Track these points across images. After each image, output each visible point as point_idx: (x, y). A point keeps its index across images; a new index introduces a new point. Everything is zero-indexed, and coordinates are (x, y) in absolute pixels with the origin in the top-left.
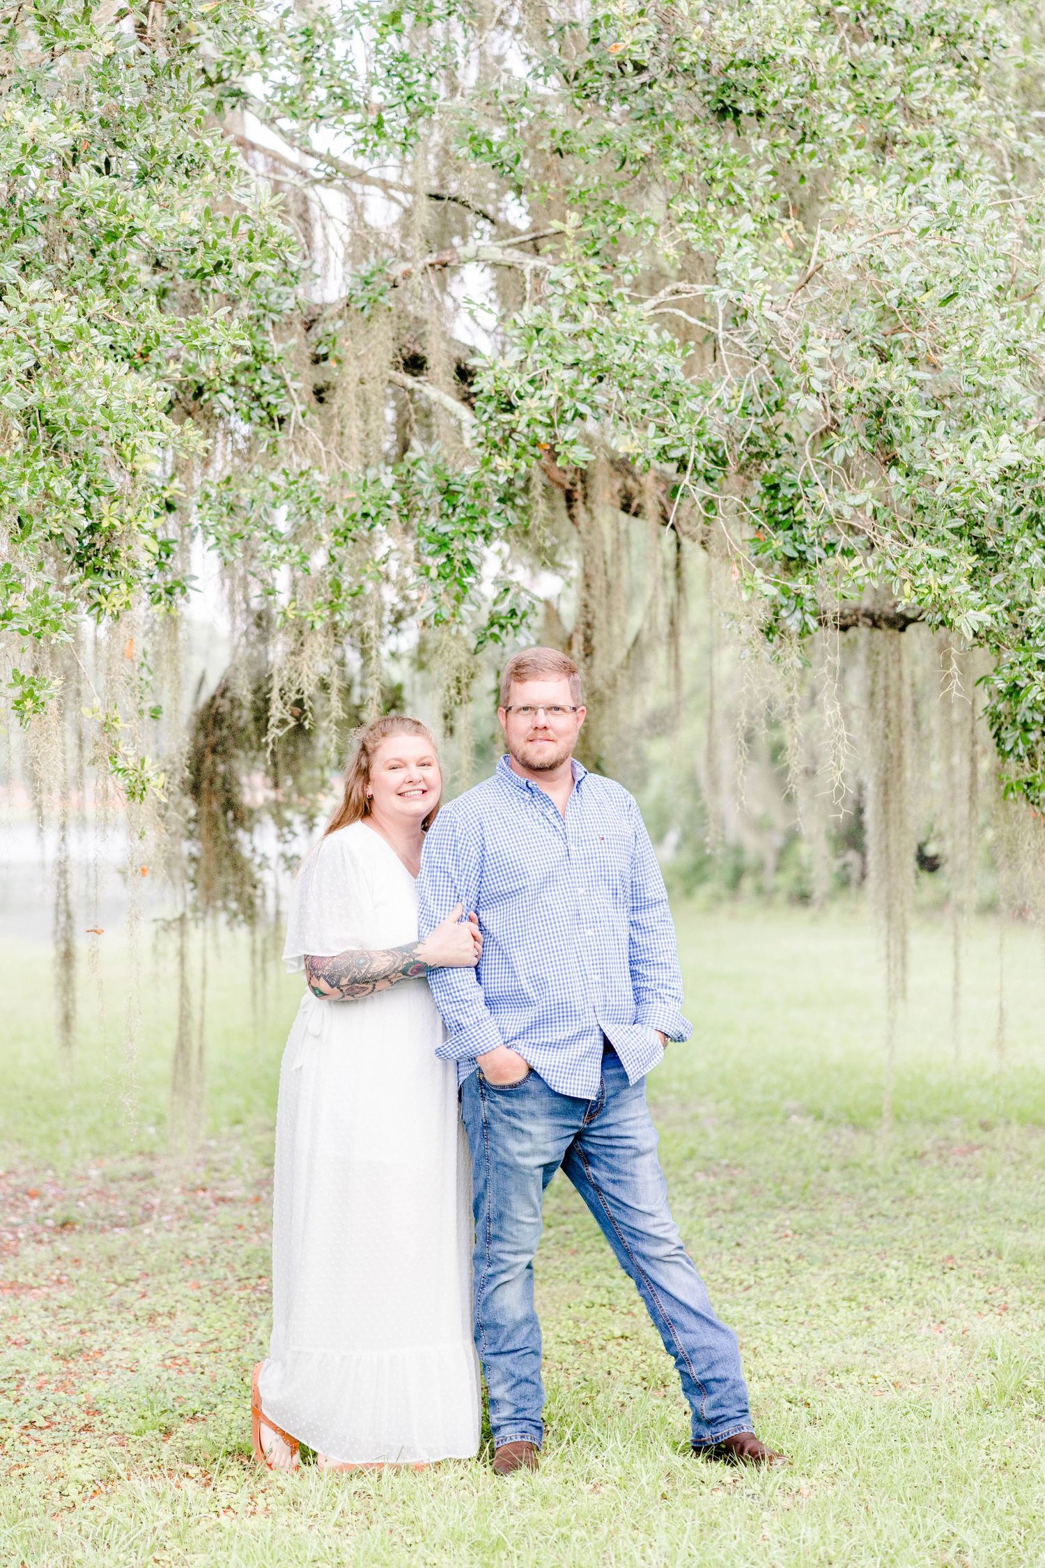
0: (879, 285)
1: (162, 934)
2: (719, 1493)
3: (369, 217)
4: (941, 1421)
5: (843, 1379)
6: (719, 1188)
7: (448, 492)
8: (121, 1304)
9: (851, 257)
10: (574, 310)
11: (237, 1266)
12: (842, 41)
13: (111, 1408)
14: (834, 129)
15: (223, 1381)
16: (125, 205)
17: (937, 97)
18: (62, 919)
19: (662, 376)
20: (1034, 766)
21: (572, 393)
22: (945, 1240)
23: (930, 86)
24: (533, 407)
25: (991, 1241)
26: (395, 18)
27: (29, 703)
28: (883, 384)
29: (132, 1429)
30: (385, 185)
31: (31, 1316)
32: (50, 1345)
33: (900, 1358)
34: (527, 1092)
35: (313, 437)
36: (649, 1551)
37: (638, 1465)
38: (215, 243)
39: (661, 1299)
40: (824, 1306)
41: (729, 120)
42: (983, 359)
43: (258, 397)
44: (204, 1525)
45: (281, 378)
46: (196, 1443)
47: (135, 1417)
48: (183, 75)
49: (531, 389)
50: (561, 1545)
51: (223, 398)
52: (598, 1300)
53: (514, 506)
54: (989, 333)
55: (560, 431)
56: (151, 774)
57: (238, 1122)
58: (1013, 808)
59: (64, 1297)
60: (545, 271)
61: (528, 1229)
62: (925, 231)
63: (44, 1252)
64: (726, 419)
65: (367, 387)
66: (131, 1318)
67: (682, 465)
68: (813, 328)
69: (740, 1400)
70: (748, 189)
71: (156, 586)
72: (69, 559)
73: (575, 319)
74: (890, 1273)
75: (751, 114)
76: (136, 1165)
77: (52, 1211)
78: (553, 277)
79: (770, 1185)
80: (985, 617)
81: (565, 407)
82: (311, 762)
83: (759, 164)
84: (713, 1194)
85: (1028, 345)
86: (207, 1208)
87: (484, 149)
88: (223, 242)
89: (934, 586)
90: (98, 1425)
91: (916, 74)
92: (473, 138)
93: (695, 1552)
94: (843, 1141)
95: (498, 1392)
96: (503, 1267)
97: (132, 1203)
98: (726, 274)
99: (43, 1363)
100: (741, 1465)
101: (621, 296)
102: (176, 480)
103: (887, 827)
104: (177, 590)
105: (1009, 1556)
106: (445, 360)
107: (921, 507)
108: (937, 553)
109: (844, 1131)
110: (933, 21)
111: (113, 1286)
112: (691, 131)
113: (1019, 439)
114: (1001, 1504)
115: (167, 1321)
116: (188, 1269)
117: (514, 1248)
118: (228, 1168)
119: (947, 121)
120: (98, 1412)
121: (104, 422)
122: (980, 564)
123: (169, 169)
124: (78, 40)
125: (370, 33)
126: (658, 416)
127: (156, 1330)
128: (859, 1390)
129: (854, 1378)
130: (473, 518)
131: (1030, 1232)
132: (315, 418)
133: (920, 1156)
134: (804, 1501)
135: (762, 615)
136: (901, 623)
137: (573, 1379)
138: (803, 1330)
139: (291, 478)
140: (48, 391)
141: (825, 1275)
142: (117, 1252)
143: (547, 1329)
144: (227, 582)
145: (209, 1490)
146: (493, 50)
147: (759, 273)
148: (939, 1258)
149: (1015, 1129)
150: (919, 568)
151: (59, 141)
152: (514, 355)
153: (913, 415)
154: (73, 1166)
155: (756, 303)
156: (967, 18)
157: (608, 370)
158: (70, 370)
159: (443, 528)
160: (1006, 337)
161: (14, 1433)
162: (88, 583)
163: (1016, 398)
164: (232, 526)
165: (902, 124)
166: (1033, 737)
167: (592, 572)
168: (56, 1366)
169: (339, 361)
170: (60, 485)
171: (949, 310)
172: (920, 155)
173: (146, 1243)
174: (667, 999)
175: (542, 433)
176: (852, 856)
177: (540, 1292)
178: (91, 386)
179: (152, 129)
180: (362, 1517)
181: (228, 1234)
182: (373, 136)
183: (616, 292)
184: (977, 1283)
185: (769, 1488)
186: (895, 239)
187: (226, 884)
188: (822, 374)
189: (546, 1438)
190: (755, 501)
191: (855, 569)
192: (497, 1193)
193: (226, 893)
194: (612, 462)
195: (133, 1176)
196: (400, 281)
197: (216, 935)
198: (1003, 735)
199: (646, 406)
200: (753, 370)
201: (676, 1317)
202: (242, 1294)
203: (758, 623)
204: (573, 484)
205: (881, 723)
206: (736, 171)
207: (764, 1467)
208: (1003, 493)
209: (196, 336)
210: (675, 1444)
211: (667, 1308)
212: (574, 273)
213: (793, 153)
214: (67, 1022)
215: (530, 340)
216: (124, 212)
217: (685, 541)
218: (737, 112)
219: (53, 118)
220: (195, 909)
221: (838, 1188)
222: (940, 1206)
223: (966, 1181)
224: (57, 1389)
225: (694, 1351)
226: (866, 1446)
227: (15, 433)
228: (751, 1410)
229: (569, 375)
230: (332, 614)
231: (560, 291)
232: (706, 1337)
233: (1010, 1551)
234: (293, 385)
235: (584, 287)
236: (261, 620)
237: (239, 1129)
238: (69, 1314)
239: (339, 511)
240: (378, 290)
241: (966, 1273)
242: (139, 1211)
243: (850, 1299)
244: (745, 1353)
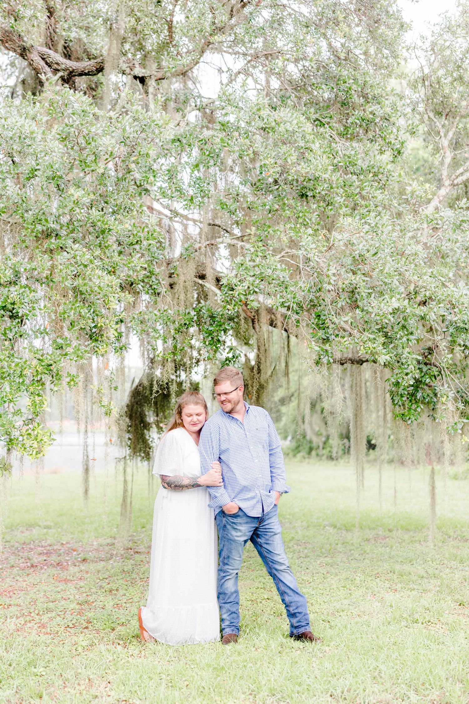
0: (352, 250)
1: (118, 463)
2: (298, 652)
3: (189, 231)
4: (374, 628)
5: (341, 614)
6: (301, 550)
7: (212, 317)
8: (101, 586)
9: (343, 241)
10: (254, 258)
11: (140, 574)
12: (341, 174)
13: (95, 621)
14: (338, 201)
15: (133, 612)
16: (107, 222)
17: (371, 192)
18: (85, 457)
19: (282, 279)
20: (404, 409)
21: (253, 285)
22: (376, 567)
23: (369, 188)
24: (240, 289)
25: (391, 568)
26: (197, 166)
27: (72, 383)
28: (354, 281)
29: (101, 628)
30: (194, 221)
31: (70, 590)
32: (76, 600)
33: (360, 607)
34: (239, 516)
35: (169, 299)
36: (274, 671)
37: (271, 642)
38: (136, 235)
39: (281, 584)
40: (335, 589)
41: (304, 198)
42: (387, 273)
43: (151, 286)
44: (123, 661)
45: (159, 280)
46: (123, 633)
47: (103, 624)
48: (127, 181)
49: (239, 283)
50: (244, 669)
51: (140, 286)
52: (260, 586)
53: (234, 322)
54: (388, 265)
55: (249, 297)
56: (113, 407)
57: (144, 527)
58: (398, 423)
59: (82, 584)
60: (244, 246)
61: (237, 562)
62: (367, 232)
63: (76, 569)
64: (303, 294)
65: (187, 283)
66: (104, 591)
67: (289, 308)
68: (331, 263)
69: (306, 620)
70: (310, 220)
71: (117, 347)
72: (87, 337)
73: (254, 261)
74: (357, 578)
75: (311, 196)
76: (109, 541)
77: (80, 556)
78: (247, 248)
79: (318, 549)
80: (387, 357)
81: (250, 289)
82: (169, 408)
83: (314, 212)
84: (299, 552)
85: (401, 270)
86: (132, 555)
87: (225, 207)
88: (139, 234)
89: (371, 347)
90: (90, 627)
91: (365, 184)
92: (221, 203)
93: (289, 672)
94: (343, 535)
95: (225, 616)
96: (228, 574)
97: (107, 553)
98: (303, 246)
99: (73, 606)
100: (306, 642)
101: (269, 254)
102: (124, 313)
103: (357, 429)
104: (124, 348)
105: (396, 674)
106: (212, 275)
107: (367, 322)
108: (372, 337)
109: (343, 532)
110: (370, 168)
111: (99, 580)
112: (292, 201)
113: (399, 299)
114: (394, 656)
115: (116, 592)
116: (124, 575)
117: (232, 568)
118: (139, 542)
119: (375, 199)
120: (91, 622)
121: (99, 291)
122: (386, 341)
123: (122, 211)
124: (92, 168)
125: (189, 170)
126: (281, 292)
127: (112, 595)
128: (347, 617)
129: (345, 613)
130: (220, 325)
131: (405, 565)
132: (170, 293)
133: (368, 540)
134: (327, 655)
135: (315, 357)
136: (361, 362)
137: (250, 613)
138: (328, 597)
139: (161, 312)
140: (81, 281)
141: (336, 579)
142: (101, 569)
143: (242, 596)
144: (142, 348)
145: (126, 649)
146: (230, 179)
147: (314, 246)
148: (374, 573)
149: (400, 531)
150: (366, 341)
151: (86, 200)
152: (234, 272)
153: (364, 292)
154: (88, 541)
155: (312, 255)
156: (381, 167)
157: (265, 277)
158: (87, 273)
159: (210, 329)
160: (394, 267)
161: (62, 629)
162: (94, 344)
163: (398, 287)
164: (142, 327)
165: (360, 200)
166: (404, 399)
167: (259, 344)
168: (78, 607)
169: (177, 275)
170: (84, 311)
171: (375, 258)
172: (366, 210)
173: (110, 566)
174: (280, 480)
175: (243, 298)
176: (346, 441)
177: (240, 583)
178: (94, 278)
179: (116, 197)
180: (177, 658)
181: (138, 563)
182: (189, 203)
183: (267, 253)
184: (387, 582)
185: (315, 650)
186: (358, 235)
187: (140, 448)
188: (334, 278)
189: (240, 632)
190: (313, 320)
191: (345, 342)
192: (228, 549)
193: (140, 451)
194: (267, 310)
195: (108, 544)
196: (198, 250)
197: (137, 464)
198: (394, 398)
199: (277, 289)
200: (312, 278)
201: (286, 591)
202: (141, 583)
203: (314, 360)
204: (254, 316)
205: (354, 395)
206: (306, 214)
207: (314, 642)
208: (393, 317)
209: (129, 263)
210: (284, 635)
211: (283, 588)
212: (254, 247)
213: (325, 209)
214: (86, 491)
215: (239, 268)
216: (107, 224)
217: (291, 336)
218: (307, 196)
219: (84, 192)
220: (130, 456)
221: (341, 550)
222: (375, 556)
223: (383, 548)
224: (77, 615)
225: (291, 602)
226: (348, 636)
227: (70, 295)
228: (310, 624)
229: (252, 279)
230: (174, 356)
231: (249, 252)
232: (296, 598)
233: (396, 672)
234: (162, 282)
235: (257, 251)
236: (152, 361)
237: (144, 529)
238: (83, 589)
239: (177, 323)
240: (191, 252)
241: (383, 578)
242: (109, 556)
243: (344, 587)
244: (309, 605)
